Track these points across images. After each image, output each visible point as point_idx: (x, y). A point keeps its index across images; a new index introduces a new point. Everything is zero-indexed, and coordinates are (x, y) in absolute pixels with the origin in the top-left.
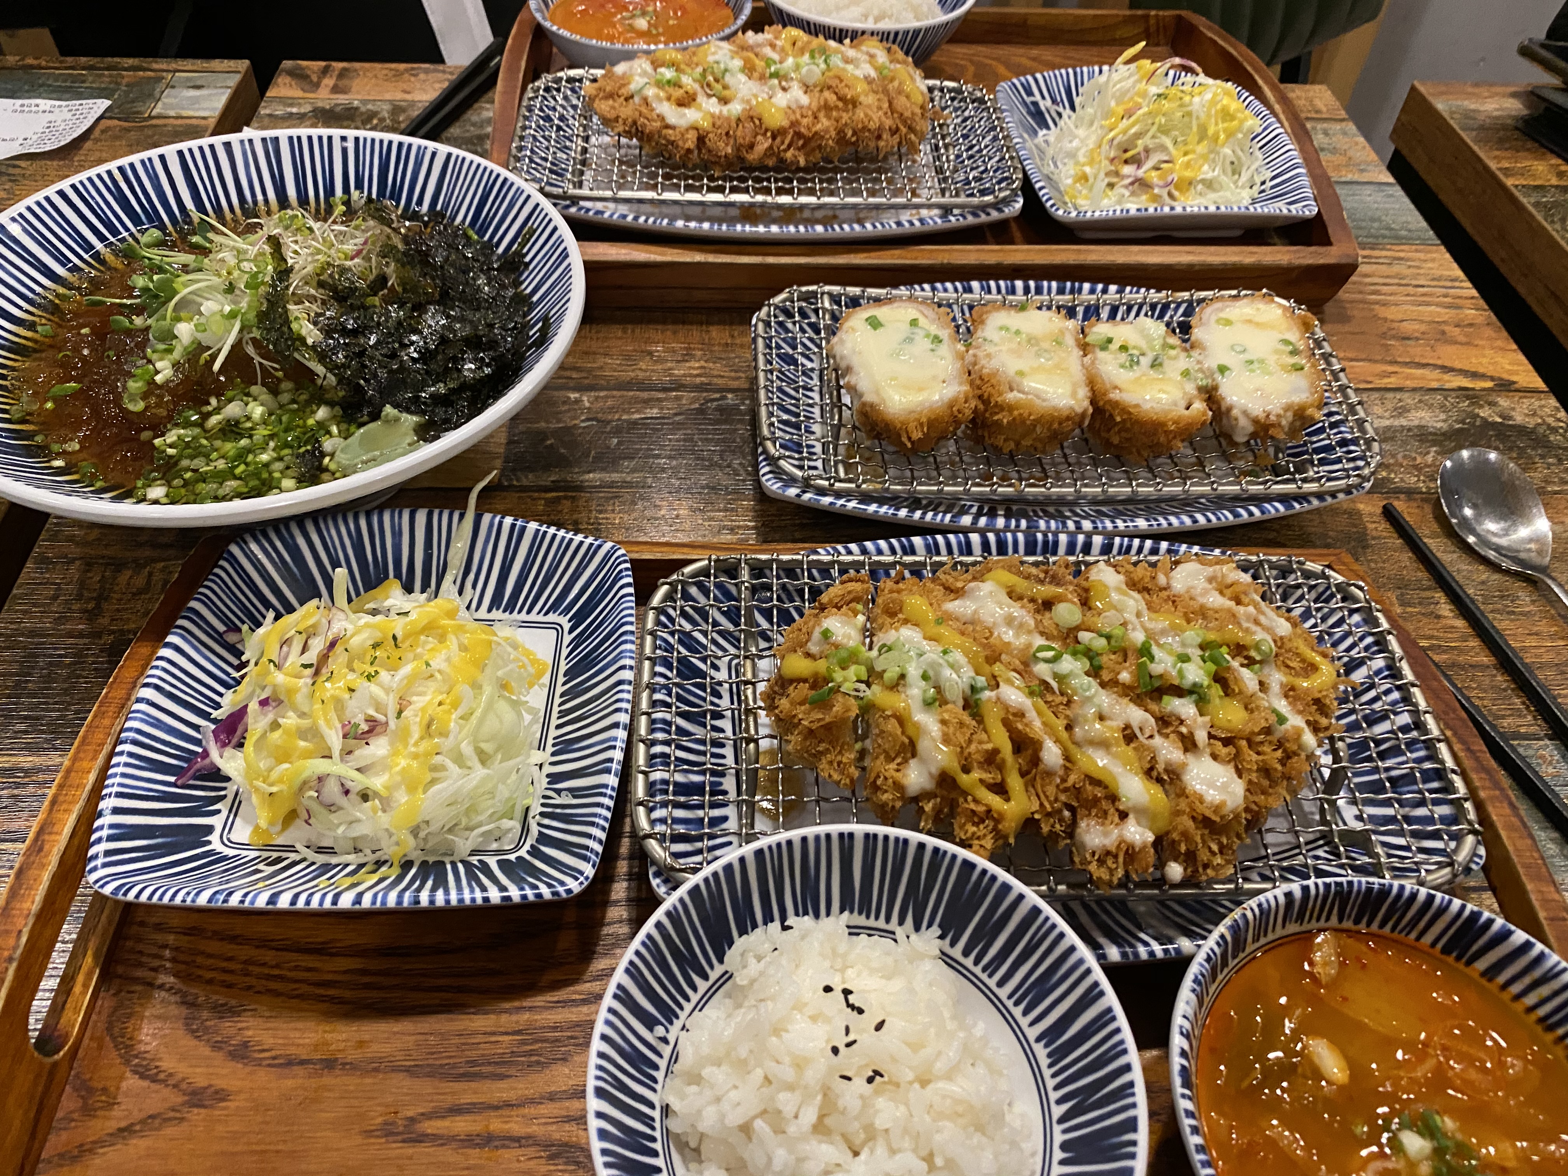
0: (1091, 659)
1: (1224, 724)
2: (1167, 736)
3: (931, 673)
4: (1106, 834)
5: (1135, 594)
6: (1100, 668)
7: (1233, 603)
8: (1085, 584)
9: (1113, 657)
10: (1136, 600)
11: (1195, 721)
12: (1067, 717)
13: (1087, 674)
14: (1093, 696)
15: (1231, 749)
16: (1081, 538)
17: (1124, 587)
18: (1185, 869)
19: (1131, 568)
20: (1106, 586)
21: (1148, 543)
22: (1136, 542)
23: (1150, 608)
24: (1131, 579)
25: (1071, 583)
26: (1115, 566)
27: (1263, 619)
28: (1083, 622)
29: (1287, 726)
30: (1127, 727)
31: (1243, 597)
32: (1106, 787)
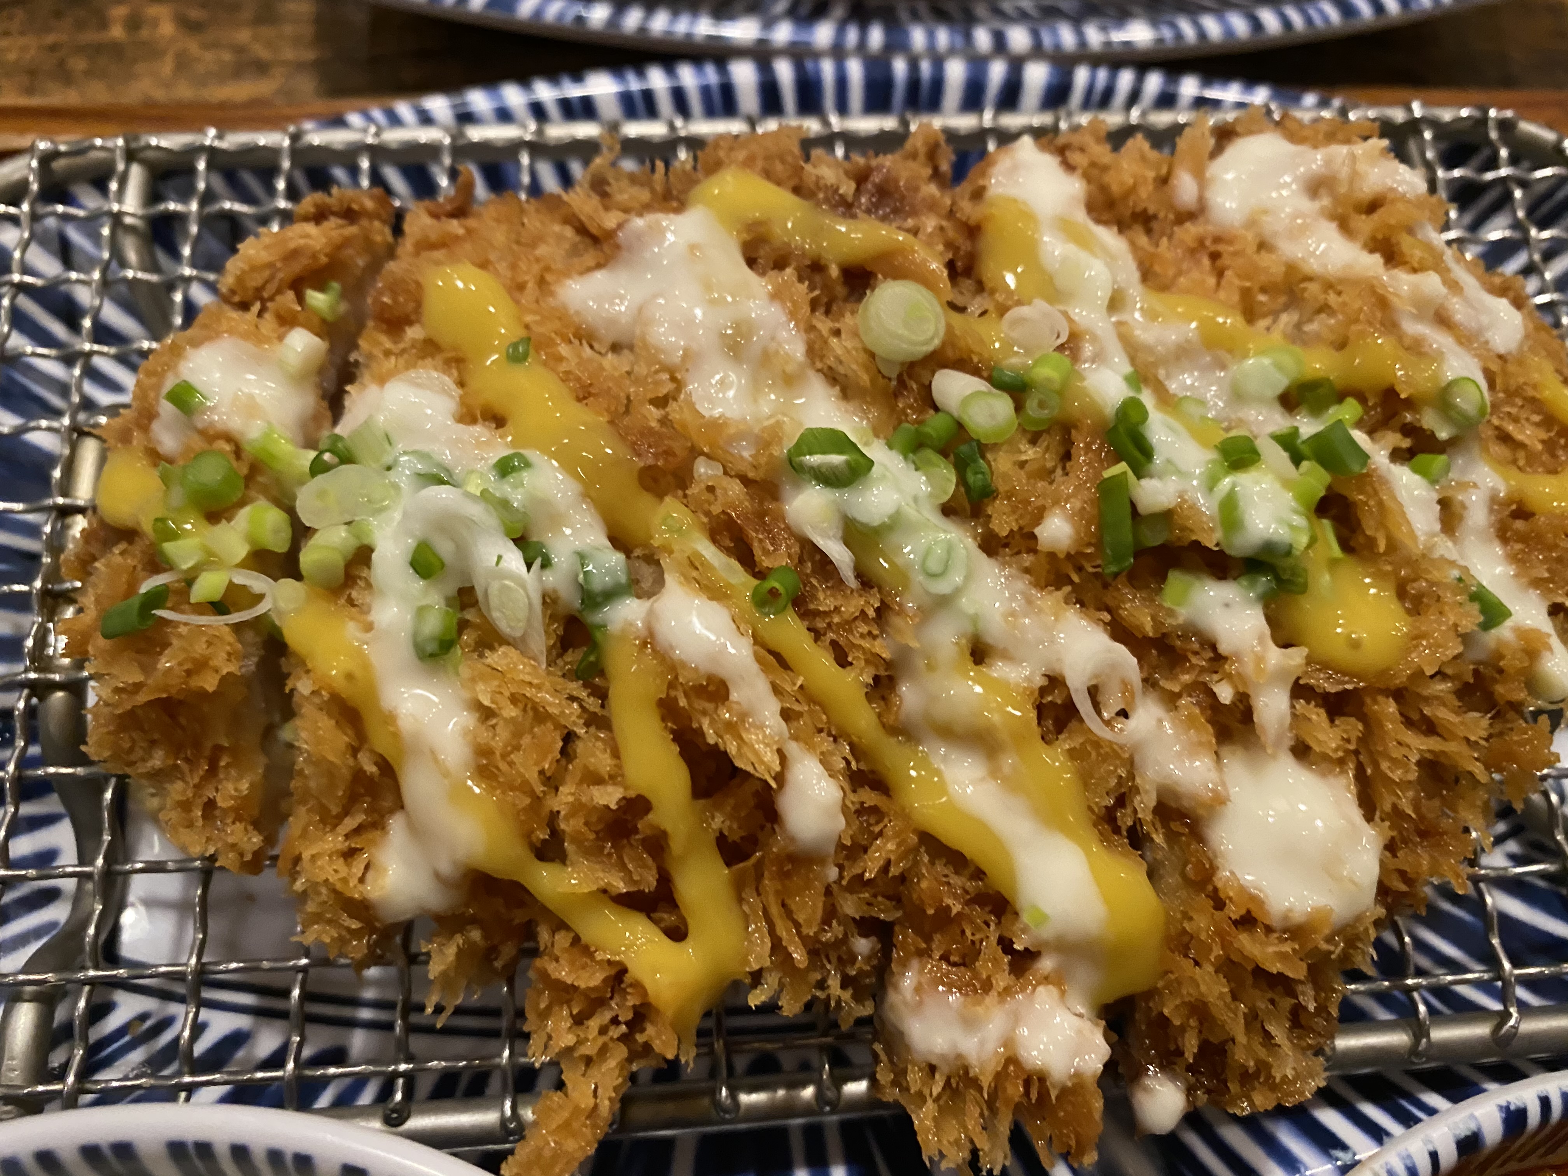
0: (961, 467)
1: (1341, 654)
2: (1171, 700)
3: (445, 548)
4: (969, 1023)
5: (1107, 236)
6: (988, 494)
7: (1376, 260)
8: (968, 209)
9: (1030, 453)
10: (1110, 258)
11: (1260, 659)
12: (873, 659)
13: (948, 510)
14: (958, 591)
15: (1352, 727)
16: (997, 71)
17: (1081, 216)
18: (1190, 1091)
19: (1102, 152)
20: (1028, 216)
21: (1154, 82)
22: (1126, 79)
23: (1147, 275)
24: (1104, 189)
25: (932, 206)
26: (1061, 151)
27: (1458, 310)
28: (950, 338)
29: (1505, 632)
30: (1055, 681)
31: (1406, 243)
32: (979, 874)
